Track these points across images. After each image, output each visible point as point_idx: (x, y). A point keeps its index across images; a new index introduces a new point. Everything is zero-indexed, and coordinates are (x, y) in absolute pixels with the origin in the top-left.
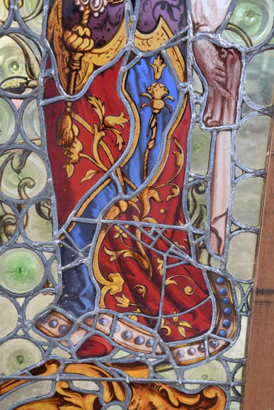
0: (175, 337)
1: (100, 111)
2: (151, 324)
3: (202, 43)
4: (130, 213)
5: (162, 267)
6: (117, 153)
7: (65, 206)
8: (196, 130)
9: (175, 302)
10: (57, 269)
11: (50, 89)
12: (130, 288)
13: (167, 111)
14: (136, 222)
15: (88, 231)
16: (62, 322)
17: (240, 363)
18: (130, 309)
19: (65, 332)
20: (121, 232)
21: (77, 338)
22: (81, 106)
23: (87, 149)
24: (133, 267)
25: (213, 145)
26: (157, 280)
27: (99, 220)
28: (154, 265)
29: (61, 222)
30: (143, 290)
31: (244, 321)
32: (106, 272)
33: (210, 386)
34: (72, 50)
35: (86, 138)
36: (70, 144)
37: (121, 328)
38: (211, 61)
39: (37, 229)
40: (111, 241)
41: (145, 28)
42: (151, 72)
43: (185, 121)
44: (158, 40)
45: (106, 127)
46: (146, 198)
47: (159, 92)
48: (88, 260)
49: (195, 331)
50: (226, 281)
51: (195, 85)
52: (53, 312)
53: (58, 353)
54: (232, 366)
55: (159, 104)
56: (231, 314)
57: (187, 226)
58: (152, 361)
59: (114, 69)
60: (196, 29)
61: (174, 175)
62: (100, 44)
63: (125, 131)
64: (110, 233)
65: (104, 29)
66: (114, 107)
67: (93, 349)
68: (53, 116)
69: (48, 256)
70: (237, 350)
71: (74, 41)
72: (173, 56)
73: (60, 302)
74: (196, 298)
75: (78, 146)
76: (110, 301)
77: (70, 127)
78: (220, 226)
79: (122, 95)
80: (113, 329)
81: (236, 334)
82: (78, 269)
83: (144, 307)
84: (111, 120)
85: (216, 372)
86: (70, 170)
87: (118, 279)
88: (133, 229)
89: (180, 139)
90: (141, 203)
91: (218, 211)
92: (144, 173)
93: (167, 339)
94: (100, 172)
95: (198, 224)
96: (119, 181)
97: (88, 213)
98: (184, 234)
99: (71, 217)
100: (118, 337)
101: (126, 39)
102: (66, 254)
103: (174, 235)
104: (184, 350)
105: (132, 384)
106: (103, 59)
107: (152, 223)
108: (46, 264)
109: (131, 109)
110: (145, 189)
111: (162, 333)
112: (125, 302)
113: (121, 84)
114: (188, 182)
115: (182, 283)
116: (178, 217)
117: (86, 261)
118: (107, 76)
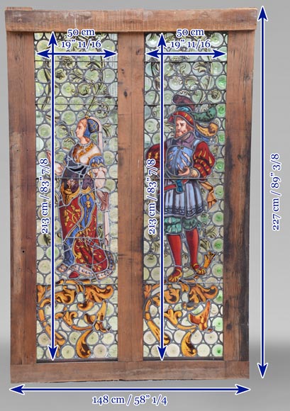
0: (97, 271)
1: (74, 209)
2: (90, 267)
3: (99, 191)
4: (83, 235)
5: (92, 250)
6: (78, 219)
7: (65, 234)
8: (99, 212)
9: (97, 260)
10: (63, 252)
11: (61, 204)
12: (83, 257)
13: (91, 208)
14: (84, 237)
15: (71, 241)
16: (65, 268)
17: (117, 278)
18: (84, 263)
19: (65, 270)
20: (80, 241)
21: (69, 272)
22: (70, 208)
23: (70, 218)
24: (84, 250)
25: (104, 216)
26: (91, 254)
27: (74, 237)
28: (90, 249)
29: (64, 238)
30: (87, 257)
31: (117, 264)
32: (76, 252)
33: (108, 285)
34: (66, 194)
35: (70, 215)
36: (66, 217)
37: (81, 268)
38: (101, 195)
39: (57, 241)
40: (78, 243)
41: (84, 188)
42: (86, 198)
43: (96, 210)
44: (87, 191)
45: (75, 212)
46: (87, 231)
47: (89, 203)
48: (72, 249)
49: (103, 269)
50: (110, 253)
51: (98, 201)
52: (62, 265)
53: (63, 277)
54: (114, 279)
55: (89, 206)
56: (112, 263)
57: (99, 238)
58: (91, 279)
59: (77, 198)
60: (97, 188)
61: (94, 224)
62: (73, 193)
63: (80, 214)
64: (77, 240)
65: (74, 189)
66: (77, 207)
67: (74, 275)
68: (62, 210)
69: (60, 248)
70: (115, 274)
71: (67, 192)
72: (92, 195)
73: (64, 261)
74: (102, 259)
75: (68, 218)
76: (78, 261)
77: (66, 214)
78: (107, 237)
79: (79, 204)
80: (79, 269)
81: (115, 269)
82: (68, 251)
83: (88, 262)
84: (77, 211)
85: (110, 281)
86: (66, 224)
87: (80, 254)
88: (83, 239)
89: (95, 214)
90: (85, 232)
91: (106, 234)
92: (86, 224)
93: (95, 272)
94: (74, 224)
95: (101, 237)
96: (79, 226)
97: (71, 236)
98: (98, 240)
99: (67, 237)
100: (80, 271)
101: (80, 191)
102: (65, 247)
103: (95, 241)
104: (100, 275)
105: (85, 286)
106: (74, 196)
107: (89, 237)
108: (60, 251)
109: (82, 207)
110: (87, 228)
111: (93, 270)
112: (82, 261)
113: (79, 202)
114: (98, 226)
115: (98, 254)
116: (96, 235)
117: (71, 249)
118: (75, 200)
